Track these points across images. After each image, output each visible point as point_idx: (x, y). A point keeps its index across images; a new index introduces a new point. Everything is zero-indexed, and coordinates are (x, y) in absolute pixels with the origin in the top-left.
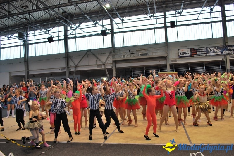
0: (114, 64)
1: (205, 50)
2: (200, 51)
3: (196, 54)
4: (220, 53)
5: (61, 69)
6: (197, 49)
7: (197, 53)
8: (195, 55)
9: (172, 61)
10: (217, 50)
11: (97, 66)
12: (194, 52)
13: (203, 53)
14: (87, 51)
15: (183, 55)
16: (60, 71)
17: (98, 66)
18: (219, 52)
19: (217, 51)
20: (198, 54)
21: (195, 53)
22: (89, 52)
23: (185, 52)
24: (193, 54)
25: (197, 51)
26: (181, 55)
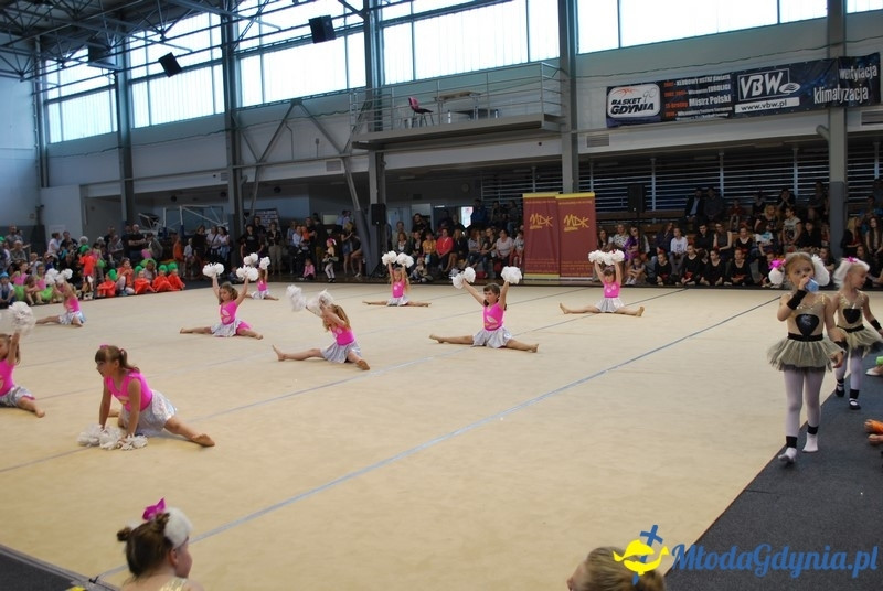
0: (373, 154)
1: (727, 87)
2: (704, 91)
3: (684, 109)
4: (794, 102)
5: (218, 174)
6: (693, 82)
7: (692, 102)
8: (680, 114)
9: (592, 142)
10: (781, 84)
11: (324, 163)
12: (678, 100)
13: (717, 100)
14: (289, 105)
15: (627, 115)
16: (218, 182)
17: (330, 165)
18: (792, 95)
19: (782, 89)
20: (695, 108)
21: (678, 105)
22: (297, 107)
23: (634, 100)
24: (671, 110)
25: (690, 92)
26: (618, 115)
